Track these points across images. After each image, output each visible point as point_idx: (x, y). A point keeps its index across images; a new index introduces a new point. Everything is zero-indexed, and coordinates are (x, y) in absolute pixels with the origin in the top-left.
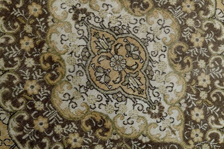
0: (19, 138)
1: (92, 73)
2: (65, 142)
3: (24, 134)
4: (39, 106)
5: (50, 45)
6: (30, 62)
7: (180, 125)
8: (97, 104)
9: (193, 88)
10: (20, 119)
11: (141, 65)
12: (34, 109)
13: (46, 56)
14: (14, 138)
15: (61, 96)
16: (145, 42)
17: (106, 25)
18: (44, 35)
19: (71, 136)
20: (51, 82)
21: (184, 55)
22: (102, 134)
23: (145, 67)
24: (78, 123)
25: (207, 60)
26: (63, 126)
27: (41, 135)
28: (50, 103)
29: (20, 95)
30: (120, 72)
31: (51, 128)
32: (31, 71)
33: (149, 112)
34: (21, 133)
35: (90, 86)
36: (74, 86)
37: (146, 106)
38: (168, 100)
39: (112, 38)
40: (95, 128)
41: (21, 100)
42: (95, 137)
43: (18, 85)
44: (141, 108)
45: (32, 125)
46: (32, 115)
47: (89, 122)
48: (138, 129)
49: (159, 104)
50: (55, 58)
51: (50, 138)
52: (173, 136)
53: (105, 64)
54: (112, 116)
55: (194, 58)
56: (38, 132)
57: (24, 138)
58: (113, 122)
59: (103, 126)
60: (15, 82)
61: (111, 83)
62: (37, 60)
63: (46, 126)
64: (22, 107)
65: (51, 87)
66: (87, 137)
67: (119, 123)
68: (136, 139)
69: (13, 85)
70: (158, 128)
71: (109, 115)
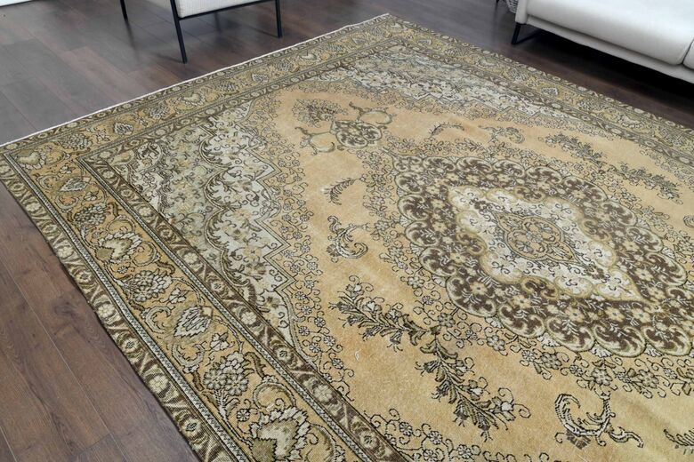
0: (460, 302)
1: (513, 245)
2: (511, 303)
3: (464, 298)
4: (472, 272)
5: (463, 227)
6: (448, 240)
7: (630, 284)
8: (530, 269)
9: (623, 252)
10: (456, 283)
11: (558, 238)
12: (467, 275)
13: (462, 235)
14: (455, 302)
15: (490, 264)
16: (552, 221)
17: (509, 210)
18: (453, 220)
19: (515, 297)
20: (475, 253)
21: (597, 228)
22: (549, 295)
23: (562, 238)
24: (518, 286)
25: (623, 231)
26: (503, 290)
27: (484, 298)
28: (481, 269)
29: (448, 264)
30: (540, 244)
31: (491, 291)
32: (451, 245)
33: (589, 274)
34: (460, 297)
35: (515, 255)
36: (499, 256)
37: (582, 269)
38: (603, 263)
39: (518, 219)
40: (538, 290)
41: (451, 268)
42: (543, 298)
43: (444, 256)
44: (577, 271)
45: (469, 290)
46: (467, 279)
47: (529, 285)
48: (585, 289)
49: (595, 267)
50: (472, 236)
51: (494, 300)
52: (629, 294)
53: (521, 238)
54: (551, 279)
55: (609, 229)
56: (478, 296)
57: (465, 301)
58: (555, 284)
59: (546, 288)
60: (439, 254)
61: (535, 252)
62: (454, 238)
63: (485, 290)
64: (454, 273)
65: (477, 257)
66: (532, 297)
67: (562, 285)
68: (588, 299)
69: (439, 257)
70: (607, 288)
71: (547, 278)
